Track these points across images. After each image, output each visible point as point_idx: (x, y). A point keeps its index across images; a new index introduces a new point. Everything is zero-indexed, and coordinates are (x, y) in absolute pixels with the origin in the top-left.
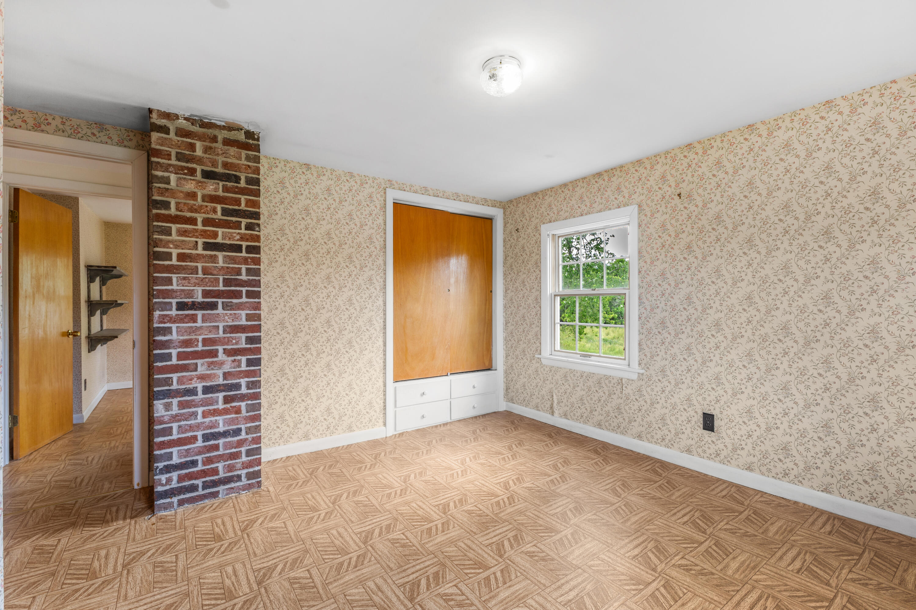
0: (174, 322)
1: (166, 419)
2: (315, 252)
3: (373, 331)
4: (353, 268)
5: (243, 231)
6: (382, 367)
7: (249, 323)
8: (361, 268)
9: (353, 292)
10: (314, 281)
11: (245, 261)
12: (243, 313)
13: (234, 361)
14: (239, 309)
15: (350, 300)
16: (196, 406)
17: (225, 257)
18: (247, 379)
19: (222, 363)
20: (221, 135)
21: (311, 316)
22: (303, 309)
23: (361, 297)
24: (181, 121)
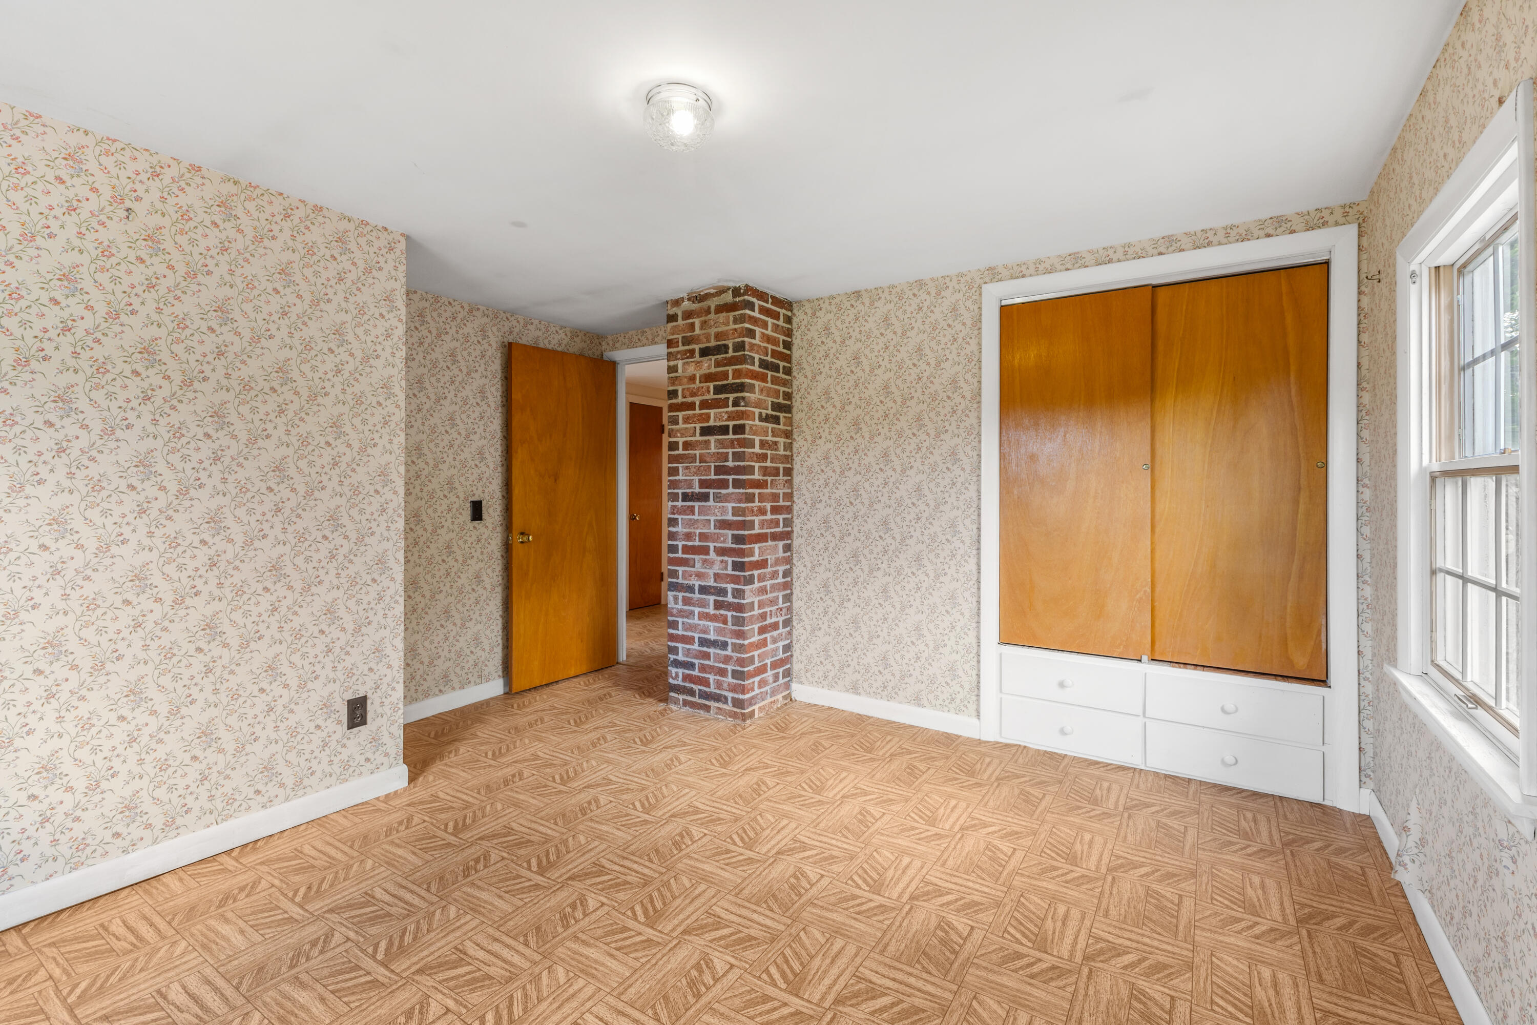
0: (680, 514)
1: (675, 612)
2: (867, 418)
3: (957, 544)
4: (923, 437)
5: (731, 409)
6: (975, 611)
7: (735, 518)
8: (938, 436)
9: (924, 477)
10: (866, 462)
11: (732, 444)
12: (730, 506)
13: (722, 562)
14: (726, 501)
15: (918, 489)
16: (694, 605)
17: (716, 441)
18: (733, 586)
19: (713, 563)
20: (713, 303)
21: (861, 513)
22: (851, 503)
23: (938, 485)
24: (686, 303)
